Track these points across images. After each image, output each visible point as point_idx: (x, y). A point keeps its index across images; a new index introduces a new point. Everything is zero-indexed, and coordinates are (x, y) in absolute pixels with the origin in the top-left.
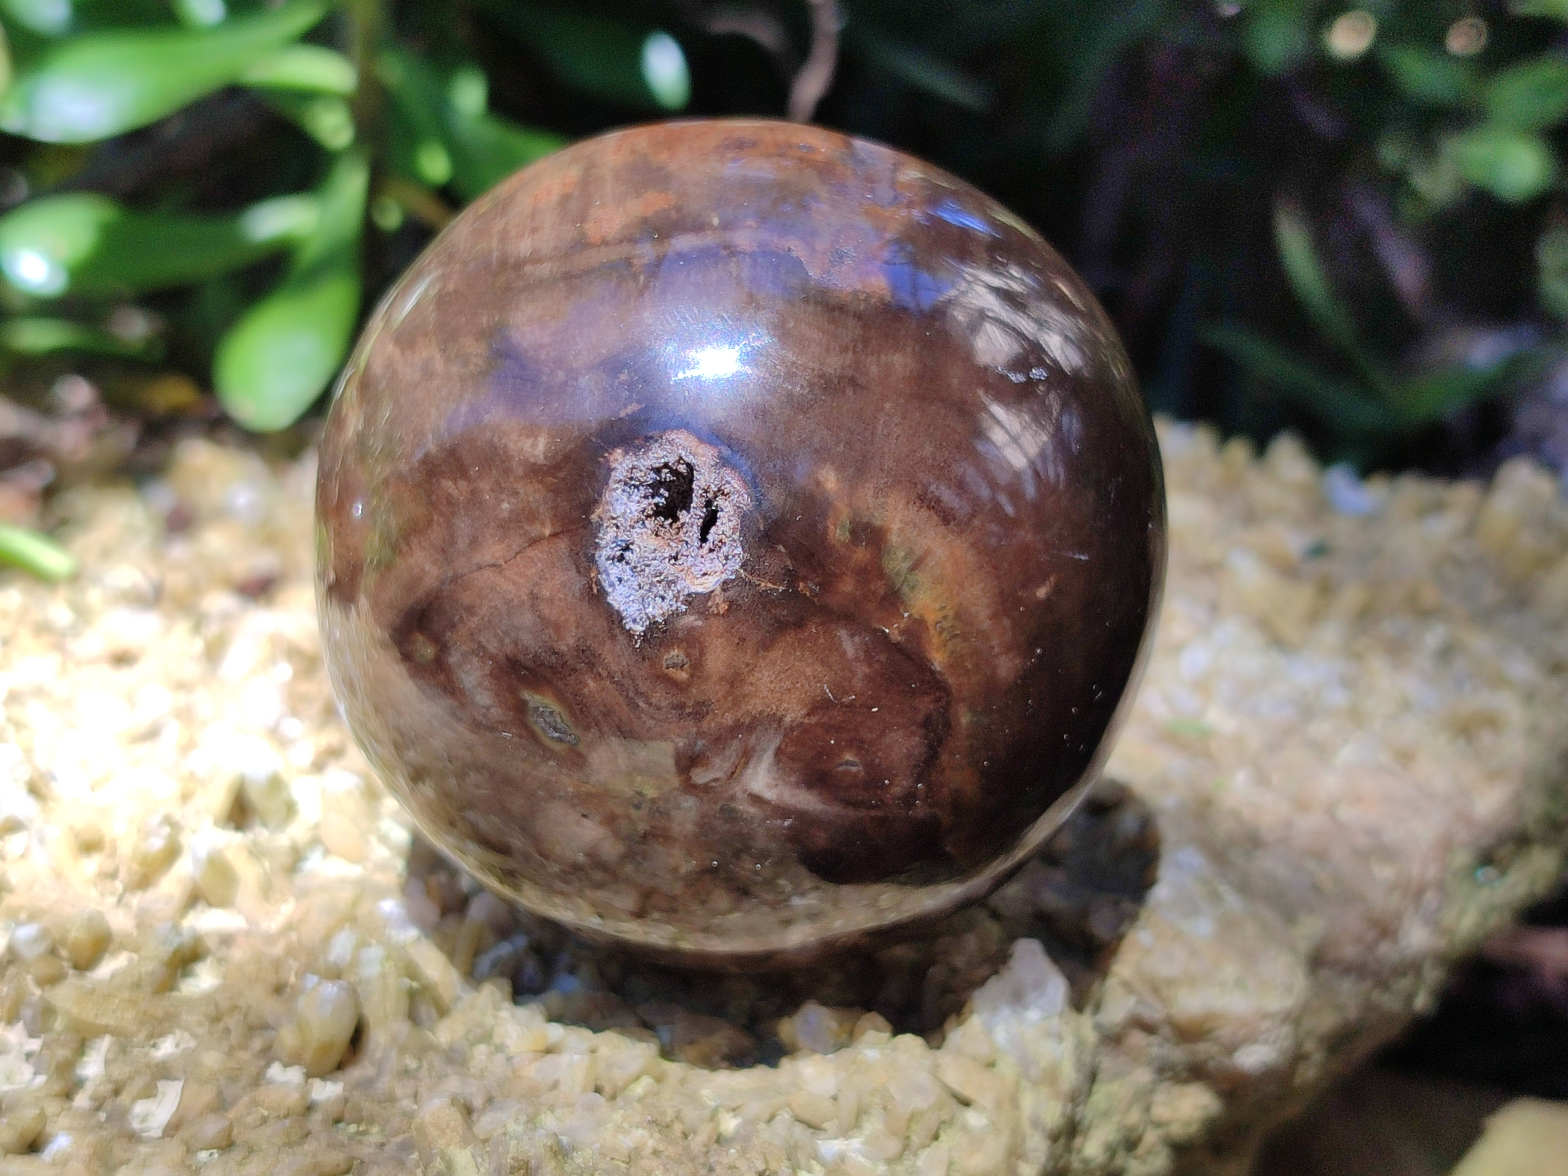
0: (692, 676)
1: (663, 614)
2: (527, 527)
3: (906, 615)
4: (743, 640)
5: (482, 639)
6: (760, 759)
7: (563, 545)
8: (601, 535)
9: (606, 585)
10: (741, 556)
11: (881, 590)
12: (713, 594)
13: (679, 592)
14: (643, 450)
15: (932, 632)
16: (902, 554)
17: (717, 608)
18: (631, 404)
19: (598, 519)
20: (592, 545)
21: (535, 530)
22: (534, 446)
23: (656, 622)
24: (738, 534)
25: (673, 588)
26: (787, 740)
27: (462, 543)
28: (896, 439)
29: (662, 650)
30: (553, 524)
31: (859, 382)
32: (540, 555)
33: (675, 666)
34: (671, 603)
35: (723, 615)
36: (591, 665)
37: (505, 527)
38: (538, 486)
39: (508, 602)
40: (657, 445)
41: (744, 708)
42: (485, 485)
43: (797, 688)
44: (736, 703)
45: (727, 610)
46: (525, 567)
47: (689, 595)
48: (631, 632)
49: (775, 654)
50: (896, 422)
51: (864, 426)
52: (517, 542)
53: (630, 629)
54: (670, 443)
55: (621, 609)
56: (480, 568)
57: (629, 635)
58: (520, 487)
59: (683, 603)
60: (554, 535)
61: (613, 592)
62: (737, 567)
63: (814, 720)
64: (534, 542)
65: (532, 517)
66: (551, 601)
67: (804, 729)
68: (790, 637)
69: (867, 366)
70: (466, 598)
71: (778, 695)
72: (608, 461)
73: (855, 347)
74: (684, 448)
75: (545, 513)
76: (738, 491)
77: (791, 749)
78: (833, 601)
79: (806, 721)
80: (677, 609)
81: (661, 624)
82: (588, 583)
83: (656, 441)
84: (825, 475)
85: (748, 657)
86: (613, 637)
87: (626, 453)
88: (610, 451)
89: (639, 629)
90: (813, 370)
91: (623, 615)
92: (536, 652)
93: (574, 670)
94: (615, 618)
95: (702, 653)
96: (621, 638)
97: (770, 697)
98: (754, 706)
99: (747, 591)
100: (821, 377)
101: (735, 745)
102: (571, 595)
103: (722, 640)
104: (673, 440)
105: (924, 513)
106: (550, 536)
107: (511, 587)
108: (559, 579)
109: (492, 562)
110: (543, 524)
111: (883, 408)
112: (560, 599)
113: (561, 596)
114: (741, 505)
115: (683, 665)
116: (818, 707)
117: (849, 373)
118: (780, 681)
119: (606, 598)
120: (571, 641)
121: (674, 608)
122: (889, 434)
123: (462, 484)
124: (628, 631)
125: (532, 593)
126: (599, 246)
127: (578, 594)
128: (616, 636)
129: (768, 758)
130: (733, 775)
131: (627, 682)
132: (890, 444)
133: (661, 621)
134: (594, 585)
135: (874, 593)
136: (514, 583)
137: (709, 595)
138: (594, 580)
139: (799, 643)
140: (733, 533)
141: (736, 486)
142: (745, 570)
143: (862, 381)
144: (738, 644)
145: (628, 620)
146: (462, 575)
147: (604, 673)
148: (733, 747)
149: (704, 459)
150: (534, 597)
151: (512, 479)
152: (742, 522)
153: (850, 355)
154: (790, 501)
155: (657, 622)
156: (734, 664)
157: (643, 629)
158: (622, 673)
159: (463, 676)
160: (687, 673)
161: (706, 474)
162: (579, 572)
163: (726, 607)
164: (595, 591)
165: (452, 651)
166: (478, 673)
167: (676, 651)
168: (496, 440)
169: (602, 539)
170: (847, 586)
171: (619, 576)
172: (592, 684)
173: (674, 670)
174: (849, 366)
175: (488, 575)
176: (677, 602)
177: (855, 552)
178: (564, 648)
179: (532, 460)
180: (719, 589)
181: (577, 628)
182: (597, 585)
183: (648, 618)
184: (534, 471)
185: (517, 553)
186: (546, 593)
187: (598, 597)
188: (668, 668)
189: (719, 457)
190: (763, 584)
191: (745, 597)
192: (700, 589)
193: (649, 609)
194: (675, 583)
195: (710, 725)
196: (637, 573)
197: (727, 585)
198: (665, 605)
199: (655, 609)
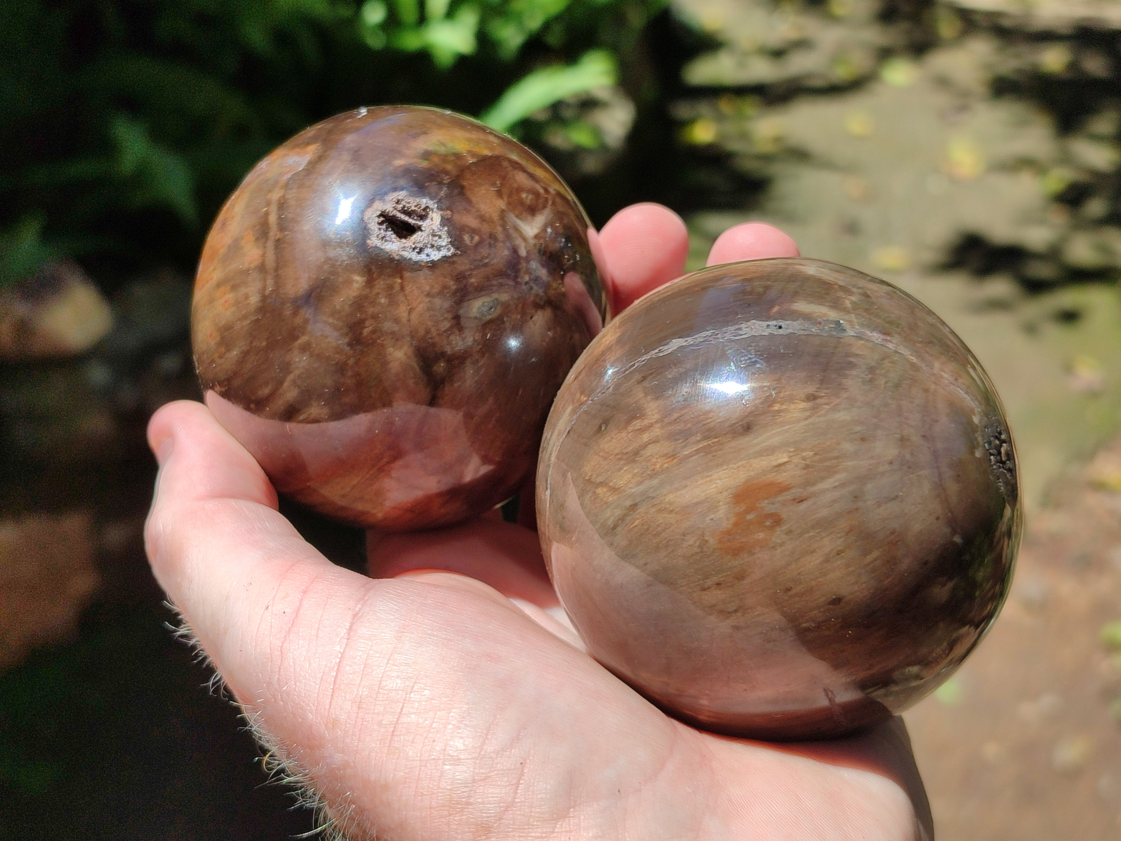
0: (477, 235)
1: (448, 238)
2: (395, 291)
3: (465, 154)
4: (465, 209)
5: (443, 330)
6: (520, 226)
7: (407, 274)
8: (406, 257)
9: (429, 261)
10: (428, 200)
11: (452, 158)
12: (442, 215)
13: (439, 229)
14: (370, 232)
15: (474, 150)
16: (437, 147)
17: (448, 215)
19: (398, 257)
20: (410, 262)
21: (397, 287)
22: (357, 282)
23: (451, 242)
24: (417, 199)
25: (437, 232)
26: (512, 211)
27: (396, 328)
28: (386, 141)
29: (464, 243)
30: (396, 278)
31: (356, 149)
32: (410, 287)
33: (472, 240)
34: (443, 234)
35: (452, 213)
36: (465, 277)
37: (393, 302)
38: (376, 282)
39: (428, 309)
40: (369, 225)
41: (495, 220)
42: (371, 310)
43: (490, 199)
44: (493, 222)
45: (451, 211)
46: (413, 296)
47: (441, 225)
49: (474, 200)
51: (377, 149)
52: (401, 298)
53: (452, 254)
54: (369, 220)
55: (441, 256)
56: (409, 321)
57: (454, 255)
58: (375, 291)
59: (443, 229)
60: (401, 278)
61: (432, 258)
62: (433, 203)
63: (505, 199)
64: (402, 288)
65: (391, 287)
66: (432, 287)
67: (509, 204)
68: (468, 193)
70: (422, 332)
71: (492, 206)
72: (372, 247)
74: (373, 215)
75: (389, 281)
76: (398, 195)
77: (517, 213)
78: (455, 173)
79: (505, 202)
80: (446, 231)
81: (452, 240)
82: (426, 267)
83: (367, 225)
84: (397, 164)
85: (473, 210)
86: (454, 263)
87: (369, 239)
88: (367, 245)
89: (452, 250)
91: (445, 255)
92: (454, 302)
93: (465, 286)
94: (445, 259)
95: (468, 227)
96: (455, 259)
97: (492, 209)
98: (495, 217)
99: (444, 201)
100: (350, 161)
102: (430, 277)
103: (464, 217)
104: (368, 218)
105: (420, 138)
106: (401, 280)
107: (421, 306)
108: (422, 280)
109: (407, 313)
110: (395, 283)
111: (370, 143)
112: (432, 282)
113: (430, 281)
114: (405, 195)
115: (472, 236)
116: (500, 195)
117: (351, 152)
118: (486, 203)
119: (435, 261)
120: (452, 283)
121: (445, 233)
123: (367, 323)
125: (426, 296)
126: (264, 257)
127: (431, 273)
128: (453, 261)
129: (519, 222)
130: (525, 239)
131: (476, 263)
132: (388, 143)
133: (450, 240)
135: (453, 160)
136: (420, 303)
137: (442, 217)
139: (471, 190)
140: (417, 201)
141: (395, 196)
142: (434, 200)
144: (466, 212)
145: (447, 254)
146: (411, 332)
147: (469, 273)
148: (512, 233)
149: (380, 207)
150: (428, 295)
151: (371, 296)
152: (412, 196)
153: (344, 153)
154: (406, 177)
156: (475, 216)
157: (453, 248)
158: (471, 264)
159: (457, 348)
161: (387, 208)
162: (420, 270)
163: (449, 211)
164: (431, 265)
165: (445, 350)
166: (458, 338)
167: (465, 237)
168: (350, 303)
169: (408, 257)
170: (449, 167)
171: (425, 255)
172: (473, 280)
173: (474, 241)
175: (414, 317)
176: (443, 231)
177: (434, 161)
178: (454, 287)
179: (364, 284)
180: (442, 212)
181: (446, 278)
182: (428, 264)
183: (448, 245)
184: (370, 283)
185: (406, 299)
186: (428, 288)
187: (433, 265)
188: (472, 243)
189: (380, 199)
190: (442, 195)
191: (446, 203)
192: (440, 220)
193: (444, 244)
194: (433, 230)
195: (501, 236)
196: (426, 246)
197: (440, 209)
198: (444, 236)
199: (445, 241)
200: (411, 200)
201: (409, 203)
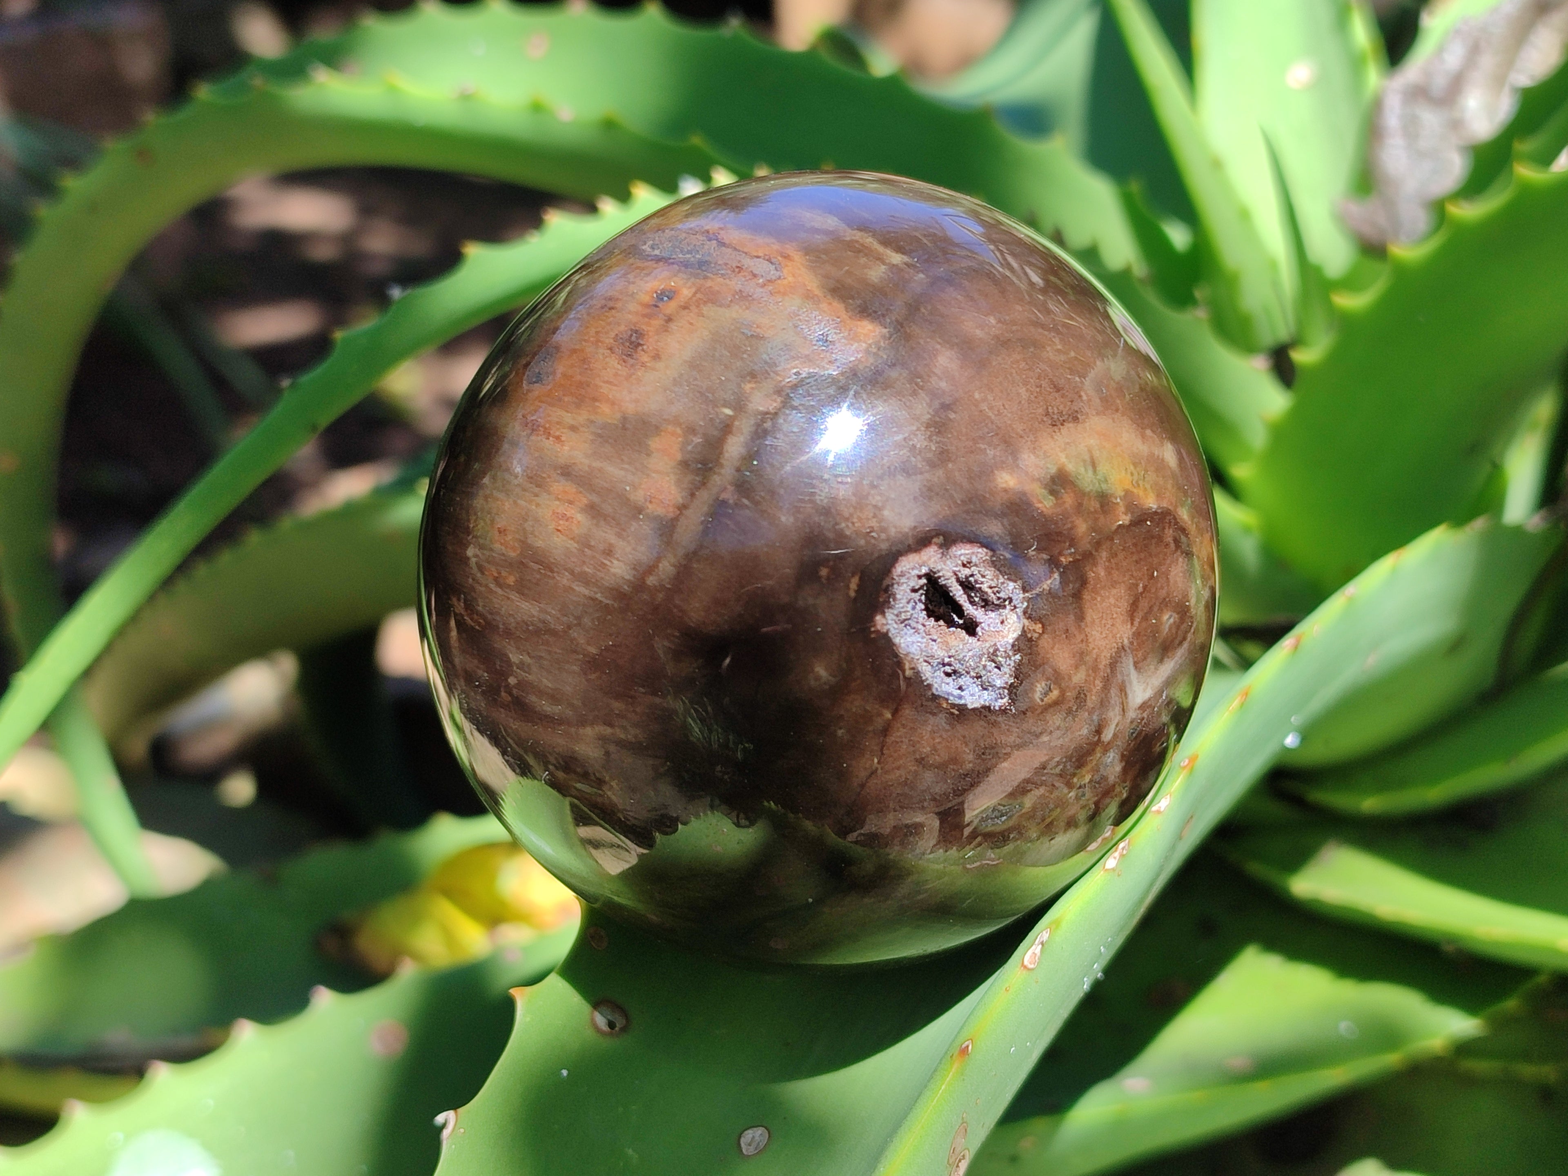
0: (1060, 687)
1: (1011, 676)
2: (871, 729)
3: (1118, 500)
4: (1066, 631)
6: (1131, 683)
7: (907, 712)
8: (924, 678)
9: (958, 701)
10: (1017, 587)
11: (1095, 505)
12: (1026, 628)
13: (1005, 652)
14: (891, 600)
15: (1135, 491)
16: (1082, 470)
17: (1036, 632)
18: (850, 582)
19: (912, 671)
20: (925, 690)
22: (818, 678)
23: (1011, 685)
24: (1001, 577)
25: (999, 654)
26: (1134, 652)
27: (833, 786)
28: (1005, 409)
29: (1030, 695)
30: (887, 708)
31: (948, 402)
32: (899, 734)
33: (1046, 694)
34: (1007, 663)
35: (1043, 632)
36: (996, 755)
37: (856, 744)
38: (849, 697)
40: (896, 586)
41: (1101, 667)
42: (810, 737)
43: (1116, 618)
44: (1095, 669)
45: (1043, 627)
46: (895, 752)
47: (1013, 646)
48: (1003, 708)
49: (1090, 615)
50: (992, 399)
51: (983, 424)
52: (873, 744)
53: (1000, 707)
54: (902, 575)
55: (983, 703)
56: (863, 785)
57: (1003, 711)
58: (838, 711)
59: (1015, 655)
60: (895, 713)
61: (966, 700)
62: (1021, 596)
63: (1136, 623)
64: (886, 731)
65: (867, 718)
66: (934, 750)
67: (1137, 634)
68: (1087, 596)
69: (937, 387)
71: (1110, 635)
72: (878, 632)
73: (917, 384)
74: (913, 569)
75: (872, 707)
76: (973, 553)
77: (1140, 654)
78: (1085, 545)
79: (1133, 630)
80: (1015, 662)
81: (1015, 682)
82: (947, 713)
83: (893, 584)
84: (1003, 481)
85: (1077, 635)
86: (995, 724)
87: (883, 613)
88: (872, 624)
89: (1004, 701)
90: (918, 429)
91: (988, 705)
92: (953, 789)
93: (988, 770)
94: (985, 711)
95: (1053, 666)
96: (1000, 718)
97: (1107, 642)
98: (1105, 658)
99: (1041, 601)
100: (928, 426)
101: (1114, 692)
102: (943, 733)
103: (1057, 646)
104: (902, 572)
105: (1064, 430)
106: (893, 716)
107: (898, 773)
108: (926, 733)
109: (870, 774)
110: (880, 715)
111: (976, 400)
112: (939, 743)
113: (937, 741)
114: (984, 559)
115: (1050, 688)
116: (1132, 614)
117: (936, 404)
118: (1105, 626)
119: (967, 709)
120: (971, 757)
121: (1012, 664)
122: (998, 411)
123: (792, 753)
124: (1000, 709)
125: (916, 760)
126: (681, 514)
127: (947, 727)
128: (995, 721)
129: (1133, 674)
130: (1124, 707)
131: (1026, 738)
132: (1006, 416)
133: (1013, 681)
134: (952, 710)
135: (1096, 511)
136: (898, 768)
137: (1024, 632)
138: (949, 707)
139: (1093, 592)
140: (998, 579)
141: (967, 552)
142: (1027, 592)
143: (948, 400)
144: (1067, 636)
145: (993, 704)
146: (853, 804)
147: (1008, 750)
148: (1113, 695)
149: (933, 560)
150: (921, 760)
151: (828, 713)
152: (995, 567)
153: (922, 394)
154: (1005, 521)
155: (1012, 683)
156: (1075, 650)
157: (1007, 698)
158: (1018, 737)
160: (1055, 689)
161: (944, 566)
162: (934, 714)
163: (1040, 626)
164: (956, 712)
167: (1039, 686)
169: (927, 679)
170: (1082, 527)
171: (957, 687)
173: (1048, 697)
174: (931, 400)
175: (875, 783)
176: (1010, 659)
177: (1065, 502)
178: (969, 766)
179: (828, 687)
180: (1026, 622)
181: (967, 745)
182: (953, 708)
183: (1004, 688)
184: (839, 691)
185: (882, 750)
186: (926, 750)
187: (962, 714)
188: (1042, 700)
189: (941, 546)
190: (1045, 587)
191: (1044, 607)
192: (1015, 635)
193: (999, 683)
194: (997, 650)
195: (1092, 700)
196: (968, 673)
197: (1027, 614)
198: (1005, 669)
199: (1001, 679)
200: (990, 573)
201: (983, 576)
